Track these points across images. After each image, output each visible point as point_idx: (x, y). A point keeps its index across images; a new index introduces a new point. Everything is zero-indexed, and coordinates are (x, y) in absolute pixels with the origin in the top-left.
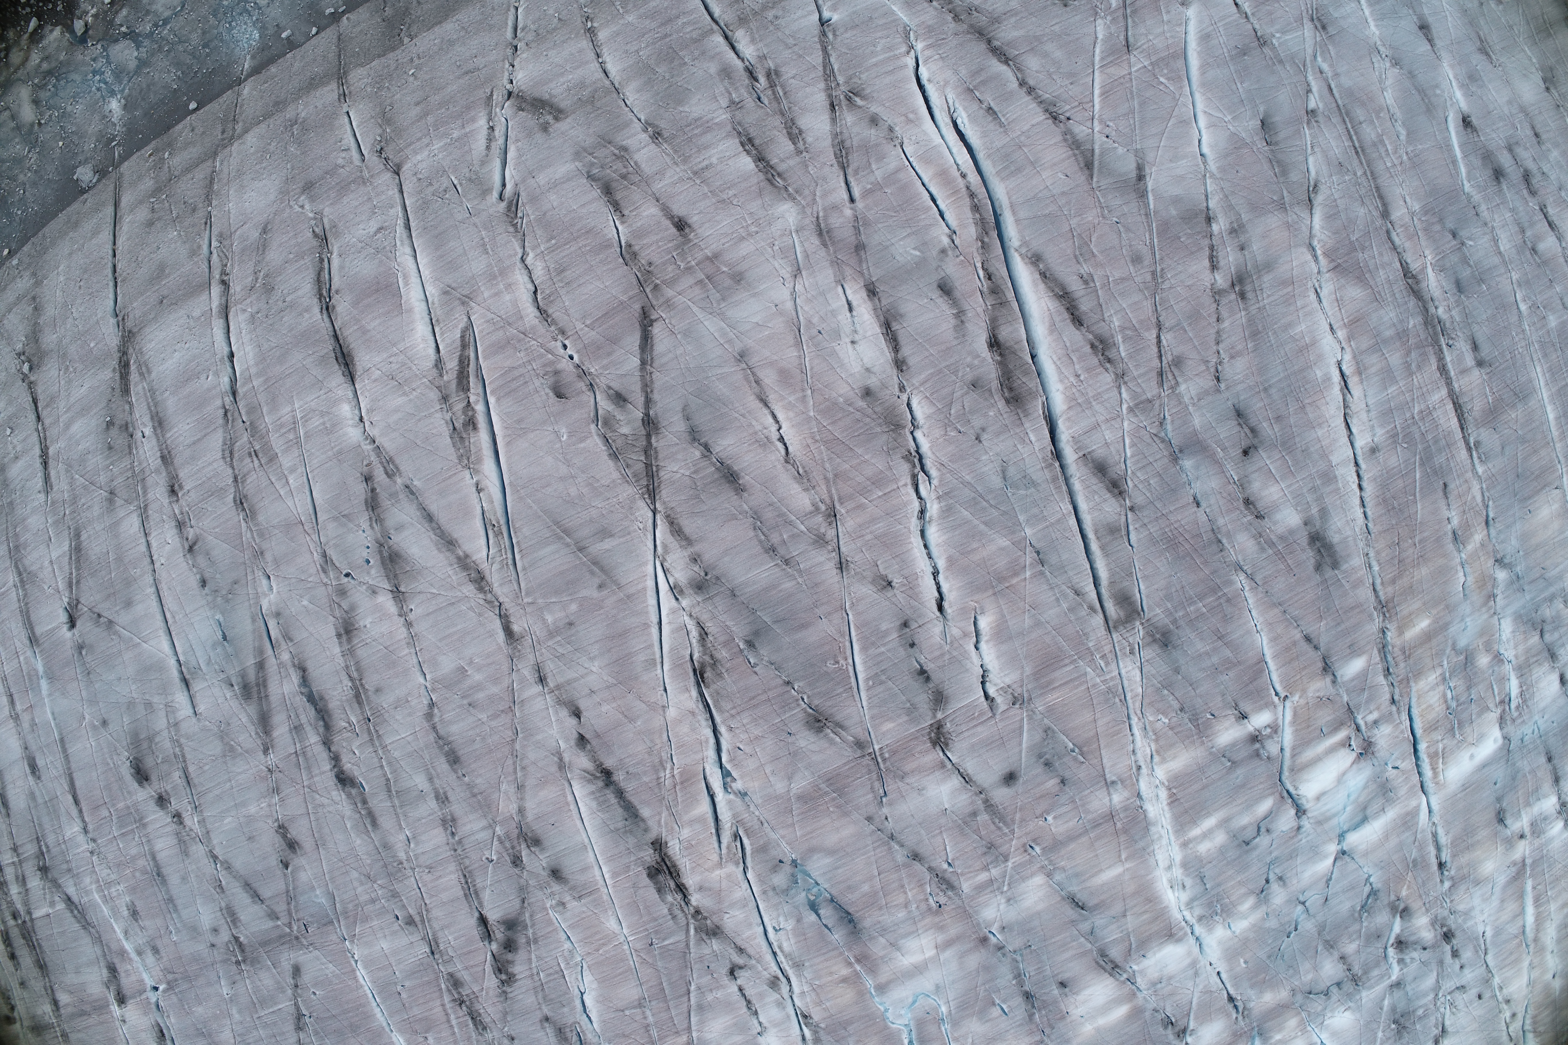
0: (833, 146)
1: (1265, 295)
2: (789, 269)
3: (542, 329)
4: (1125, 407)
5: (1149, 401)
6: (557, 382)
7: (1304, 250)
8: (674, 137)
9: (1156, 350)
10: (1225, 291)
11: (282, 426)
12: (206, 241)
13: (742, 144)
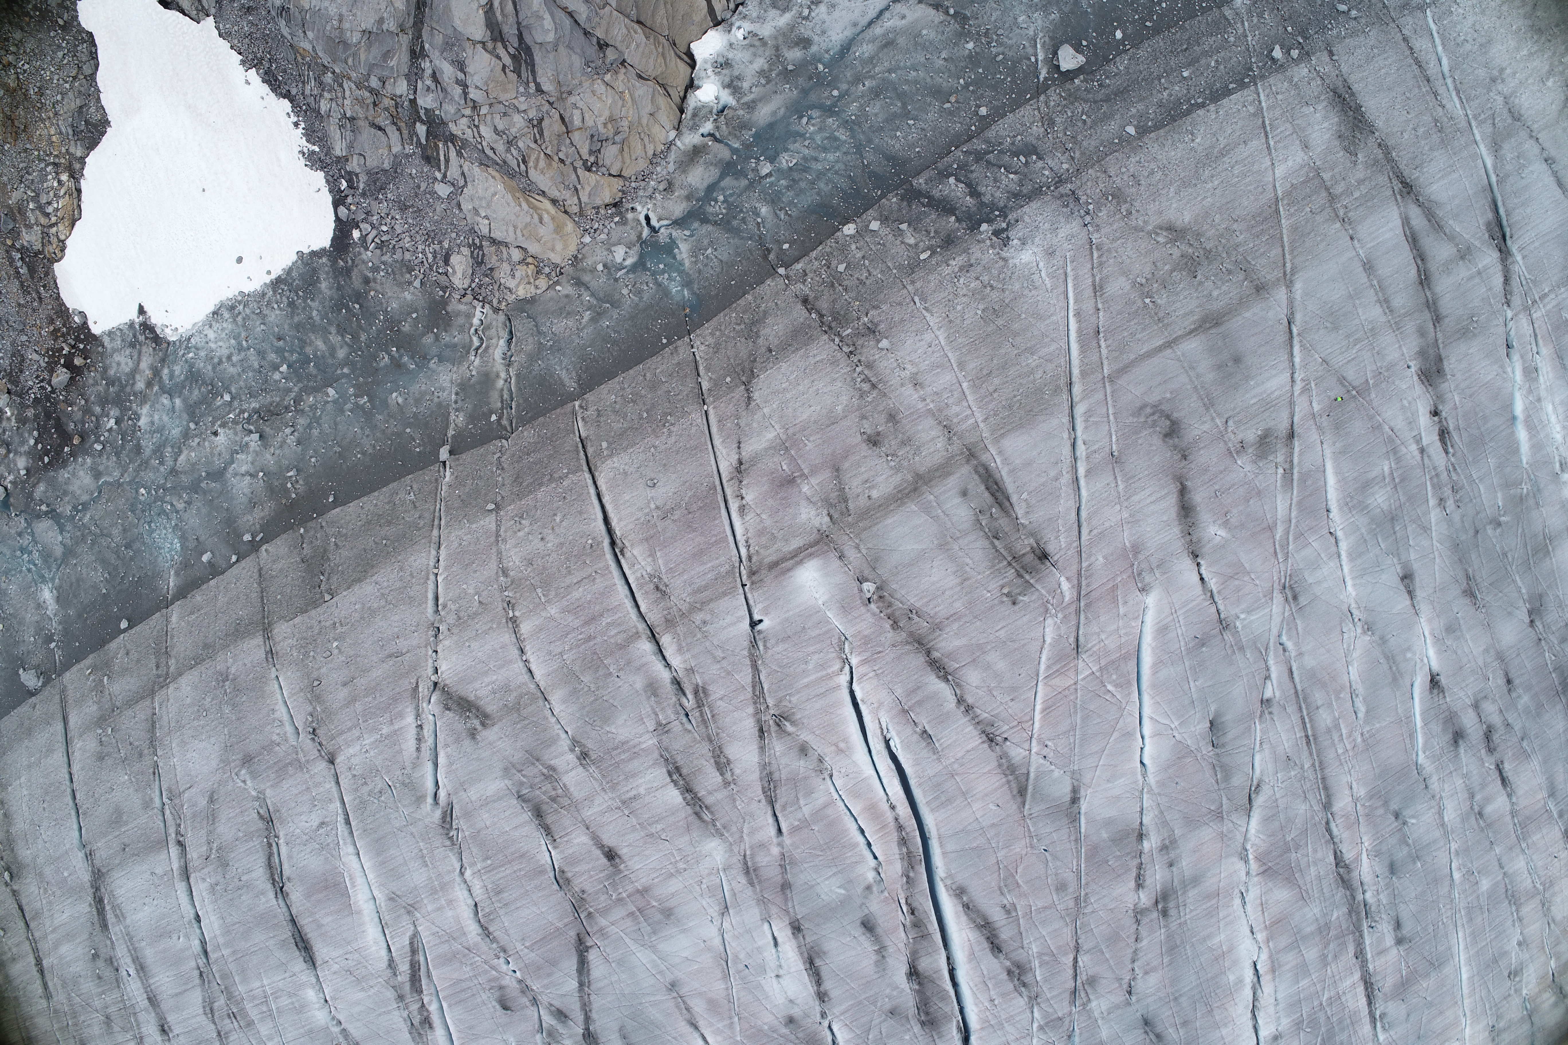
0: (761, 779)
1: (1188, 910)
2: (717, 908)
3: (484, 946)
4: (1035, 1025)
5: (1060, 1019)
6: (502, 996)
7: (1235, 859)
8: (601, 759)
9: (1071, 972)
10: (1147, 909)
11: (254, 998)
12: (157, 793)
13: (670, 774)
